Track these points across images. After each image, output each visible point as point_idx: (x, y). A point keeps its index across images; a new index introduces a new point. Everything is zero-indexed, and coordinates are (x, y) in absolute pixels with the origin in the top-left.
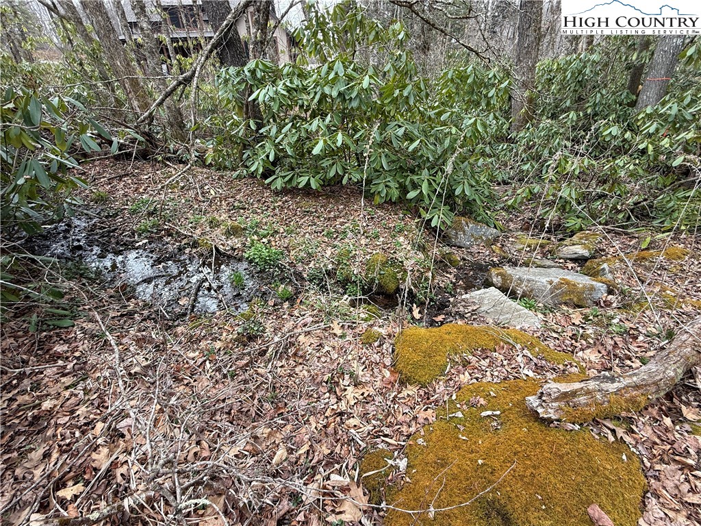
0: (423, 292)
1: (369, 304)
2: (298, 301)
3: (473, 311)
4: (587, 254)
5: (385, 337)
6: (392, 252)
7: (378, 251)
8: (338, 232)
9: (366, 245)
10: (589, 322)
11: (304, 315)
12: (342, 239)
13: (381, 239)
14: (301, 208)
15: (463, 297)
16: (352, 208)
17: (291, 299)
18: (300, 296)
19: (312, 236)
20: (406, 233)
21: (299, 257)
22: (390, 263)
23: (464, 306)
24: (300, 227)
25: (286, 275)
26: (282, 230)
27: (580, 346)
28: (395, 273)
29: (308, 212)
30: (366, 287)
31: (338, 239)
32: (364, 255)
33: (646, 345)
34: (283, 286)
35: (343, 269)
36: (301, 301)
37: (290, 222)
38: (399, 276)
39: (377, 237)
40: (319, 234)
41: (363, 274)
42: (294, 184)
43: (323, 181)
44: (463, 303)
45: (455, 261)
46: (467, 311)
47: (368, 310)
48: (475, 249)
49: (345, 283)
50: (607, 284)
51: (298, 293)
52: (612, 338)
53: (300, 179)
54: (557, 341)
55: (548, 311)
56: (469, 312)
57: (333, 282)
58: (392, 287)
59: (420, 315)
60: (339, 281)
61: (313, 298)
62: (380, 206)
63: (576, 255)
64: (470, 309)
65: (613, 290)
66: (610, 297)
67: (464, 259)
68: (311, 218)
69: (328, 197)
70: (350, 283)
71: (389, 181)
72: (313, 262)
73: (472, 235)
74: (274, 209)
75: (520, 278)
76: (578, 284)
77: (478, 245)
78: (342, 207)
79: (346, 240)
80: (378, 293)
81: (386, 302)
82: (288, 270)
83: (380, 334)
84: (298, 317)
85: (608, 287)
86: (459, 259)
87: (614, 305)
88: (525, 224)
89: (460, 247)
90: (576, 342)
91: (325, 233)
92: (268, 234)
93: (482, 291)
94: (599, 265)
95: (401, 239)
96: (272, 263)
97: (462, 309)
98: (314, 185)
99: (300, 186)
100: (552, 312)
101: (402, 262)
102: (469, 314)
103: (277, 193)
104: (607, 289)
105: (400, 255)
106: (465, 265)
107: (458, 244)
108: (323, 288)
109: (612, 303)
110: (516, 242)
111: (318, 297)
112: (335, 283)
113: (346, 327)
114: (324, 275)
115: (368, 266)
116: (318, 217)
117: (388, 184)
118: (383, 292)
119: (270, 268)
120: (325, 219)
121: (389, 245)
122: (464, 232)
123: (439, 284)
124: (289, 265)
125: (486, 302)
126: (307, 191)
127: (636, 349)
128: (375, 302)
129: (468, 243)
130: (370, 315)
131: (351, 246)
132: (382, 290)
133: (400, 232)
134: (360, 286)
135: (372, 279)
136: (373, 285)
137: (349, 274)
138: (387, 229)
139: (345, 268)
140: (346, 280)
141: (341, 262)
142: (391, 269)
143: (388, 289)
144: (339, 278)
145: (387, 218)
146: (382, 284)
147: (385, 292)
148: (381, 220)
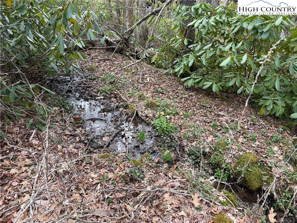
0: (284, 200)
1: (230, 191)
2: (175, 166)
6: (264, 156)
7: (251, 151)
8: (222, 127)
9: (242, 143)
11: (175, 179)
12: (223, 133)
13: (257, 143)
14: (200, 102)
16: (239, 112)
17: (171, 163)
18: (178, 163)
19: (201, 124)
20: (281, 145)
21: (187, 135)
22: (259, 164)
24: (195, 115)
25: (173, 144)
26: (181, 114)
28: (261, 174)
29: (204, 106)
30: (232, 176)
31: (221, 132)
32: (239, 151)
34: (168, 152)
35: (217, 155)
36: (177, 167)
37: (189, 110)
38: (265, 178)
39: (254, 140)
40: (207, 124)
41: (233, 165)
42: (200, 85)
43: (222, 87)
47: (227, 196)
49: (215, 167)
51: (177, 160)
53: (206, 83)
57: (206, 162)
58: (255, 185)
60: (210, 163)
61: (186, 168)
62: (263, 117)
68: (205, 111)
69: (223, 100)
70: (220, 168)
71: (277, 100)
72: (195, 142)
74: (181, 98)
78: (232, 109)
79: (227, 135)
80: (241, 186)
81: (246, 195)
82: (176, 141)
83: (231, 221)
84: (170, 178)
91: (212, 124)
92: (172, 113)
95: (276, 148)
96: (167, 133)
98: (215, 89)
99: (204, 88)
101: (271, 168)
103: (187, 89)
105: (270, 162)
108: (196, 164)
111: (190, 169)
112: (208, 163)
113: (204, 202)
114: (201, 154)
115: (239, 160)
116: (210, 112)
117: (276, 101)
118: (245, 186)
119: (164, 136)
120: (215, 114)
121: (263, 150)
124: (178, 139)
126: (209, 92)
128: (236, 191)
130: (228, 201)
131: (230, 140)
132: (245, 184)
133: (276, 143)
134: (227, 173)
135: (239, 171)
136: (239, 177)
137: (221, 161)
138: (265, 136)
139: (219, 155)
140: (217, 165)
141: (217, 149)
142: (259, 170)
143: (251, 185)
144: (212, 161)
145: (267, 128)
146: (247, 179)
147: (247, 186)
148: (261, 128)
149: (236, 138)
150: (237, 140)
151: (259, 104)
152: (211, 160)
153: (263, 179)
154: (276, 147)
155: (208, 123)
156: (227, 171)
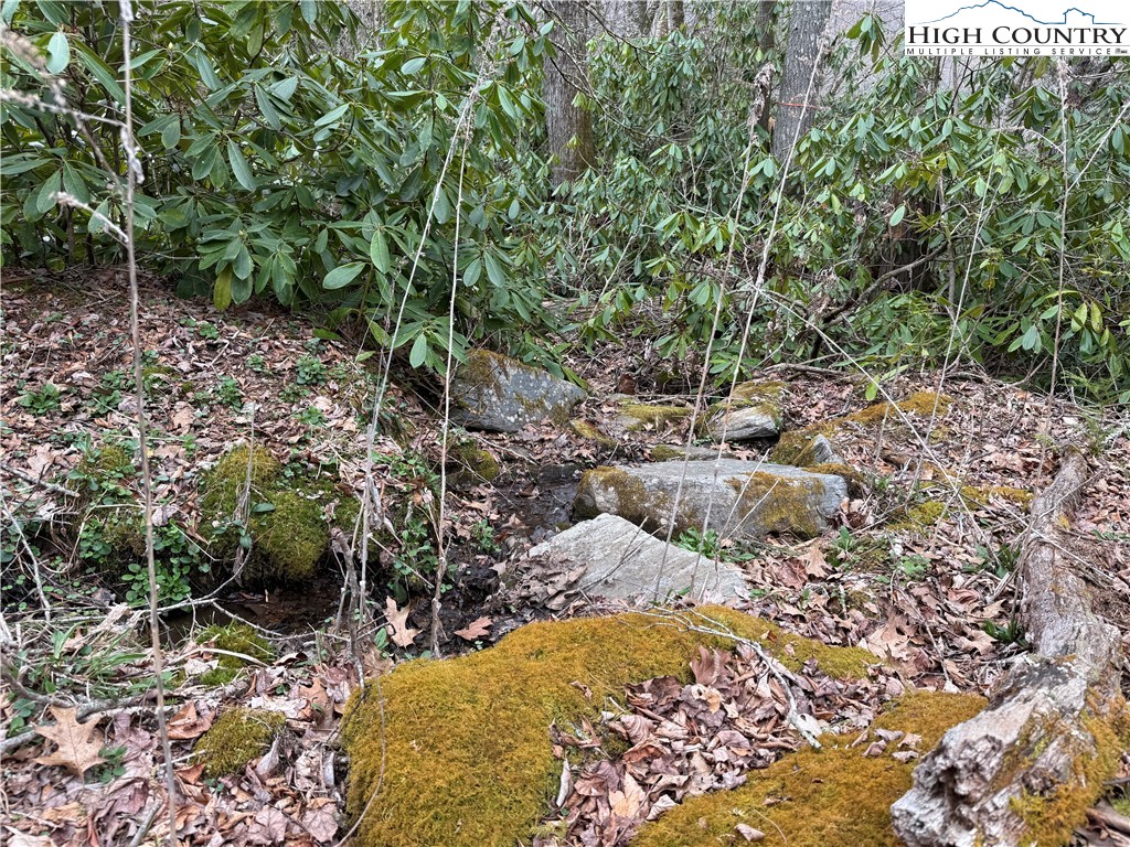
0: (413, 553)
1: (223, 621)
3: (570, 585)
4: (771, 426)
5: (301, 725)
6: (295, 439)
7: (240, 441)
8: (79, 395)
9: (195, 427)
10: (845, 565)
12: (96, 415)
13: (251, 407)
15: (534, 552)
20: (333, 385)
22: (289, 473)
23: (541, 579)
27: (854, 626)
28: (311, 506)
30: (205, 568)
31: (83, 416)
32: (191, 459)
33: (977, 594)
35: (103, 513)
38: (328, 512)
39: (234, 400)
41: (191, 523)
44: (537, 570)
45: (489, 464)
46: (552, 591)
47: (218, 645)
48: (530, 434)
49: (116, 565)
50: (843, 475)
52: (907, 591)
54: (802, 625)
55: (748, 556)
56: (559, 592)
57: (63, 567)
58: (304, 551)
59: (412, 632)
60: (89, 562)
62: (236, 313)
63: (751, 430)
64: (561, 581)
65: (859, 487)
66: (857, 503)
67: (510, 459)
69: (36, 288)
73: (520, 399)
75: (661, 483)
76: (791, 481)
77: (537, 423)
78: (95, 316)
79: (116, 417)
80: (255, 586)
81: (286, 609)
83: (276, 720)
85: (848, 481)
86: (497, 459)
87: (870, 520)
88: (622, 380)
89: (492, 431)
90: (842, 616)
91: (23, 399)
93: (582, 526)
94: (805, 441)
95: (322, 403)
97: (536, 587)
100: (757, 555)
101: (333, 468)
102: (561, 599)
104: (845, 487)
105: (322, 448)
106: (514, 474)
107: (487, 423)
109: (863, 517)
110: (619, 414)
112: (73, 573)
113: (123, 724)
115: (207, 492)
117: (256, 242)
118: (273, 578)
121: (281, 423)
122: (498, 388)
123: (454, 530)
125: (597, 555)
127: (961, 608)
129: (512, 419)
130: (229, 661)
131: (137, 435)
132: (269, 570)
133: (315, 385)
134: (181, 565)
135: (225, 534)
136: (234, 555)
137: (130, 528)
138: (268, 376)
139: (113, 509)
140: (121, 554)
141: (95, 487)
142: (297, 494)
143: (289, 561)
144: (90, 549)
145: (265, 347)
146: (268, 545)
147: (279, 573)
148: (245, 353)
149: (164, 418)
150: (170, 421)
151: (202, 266)
152: (85, 545)
153: (323, 518)
154: (320, 399)
156: (175, 556)
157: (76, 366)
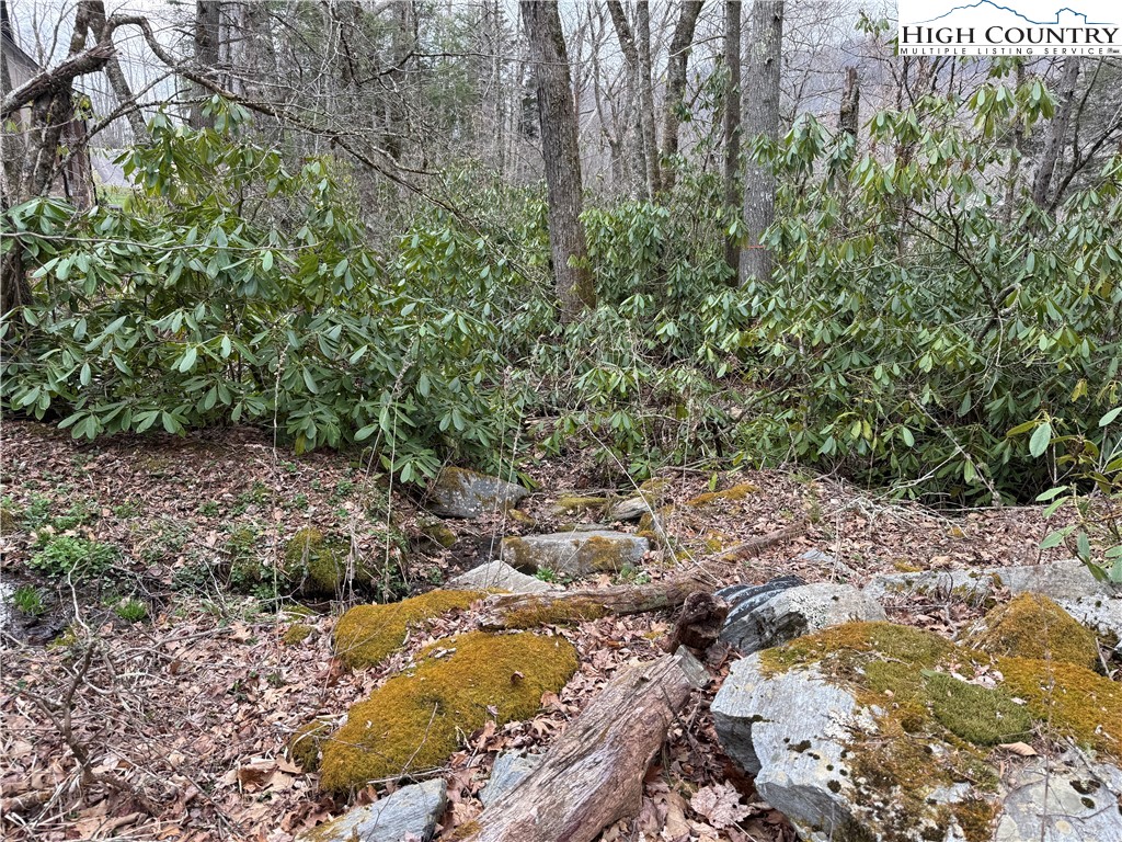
1: (293, 603)
2: (162, 618)
4: (647, 509)
5: (322, 631)
6: (332, 524)
7: (305, 526)
8: (227, 506)
9: (284, 520)
11: (179, 626)
12: (236, 515)
13: (312, 509)
14: (143, 471)
16: (251, 463)
18: (164, 612)
19: (175, 517)
20: (356, 495)
21: (152, 553)
22: (328, 541)
24: (146, 504)
25: (127, 585)
26: (106, 513)
28: (338, 557)
29: (158, 477)
30: (286, 586)
31: (229, 516)
32: (281, 536)
34: (128, 599)
35: (241, 561)
37: (122, 497)
38: (346, 560)
39: (303, 506)
40: (188, 512)
41: (281, 565)
42: (125, 426)
43: (190, 418)
45: (449, 537)
47: (292, 611)
48: (484, 518)
49: (247, 585)
50: (649, 537)
53: (139, 417)
55: (570, 580)
57: (223, 587)
58: (333, 579)
60: (235, 584)
61: (191, 605)
62: (307, 457)
63: (635, 513)
66: (653, 552)
67: (464, 534)
68: (168, 486)
69: (200, 447)
70: (257, 582)
71: (321, 413)
72: (181, 558)
73: (478, 496)
74: (82, 476)
76: (613, 541)
77: (489, 512)
78: (231, 462)
79: (245, 516)
82: (130, 577)
83: (312, 630)
84: (170, 630)
85: (649, 541)
86: (455, 534)
89: (459, 518)
91: (201, 508)
92: (77, 521)
93: (482, 567)
95: (348, 505)
96: (96, 567)
98: (170, 424)
99: (140, 430)
100: (575, 580)
103: (84, 446)
104: (648, 543)
105: (345, 529)
106: (464, 543)
107: (455, 513)
110: (555, 505)
112: (228, 589)
113: (257, 630)
114: (206, 575)
115: (288, 551)
116: (183, 484)
117: (319, 417)
118: (318, 592)
119: (92, 578)
120: (198, 485)
121: (326, 516)
122: (463, 491)
123: (418, 573)
124: (131, 570)
129: (472, 510)
131: (255, 524)
132: (317, 587)
133: (346, 495)
134: (276, 585)
135: (297, 570)
136: (300, 580)
137: (253, 568)
138: (321, 492)
139: (246, 559)
140: (250, 580)
141: (238, 549)
142: (331, 551)
143: (326, 582)
144: (236, 578)
145: (321, 475)
146: (316, 575)
147: (321, 588)
148: (310, 479)
149: (268, 516)
150: (271, 517)
151: (289, 432)
152: (234, 576)
154: (348, 503)
155: (191, 510)
157: (224, 490)
